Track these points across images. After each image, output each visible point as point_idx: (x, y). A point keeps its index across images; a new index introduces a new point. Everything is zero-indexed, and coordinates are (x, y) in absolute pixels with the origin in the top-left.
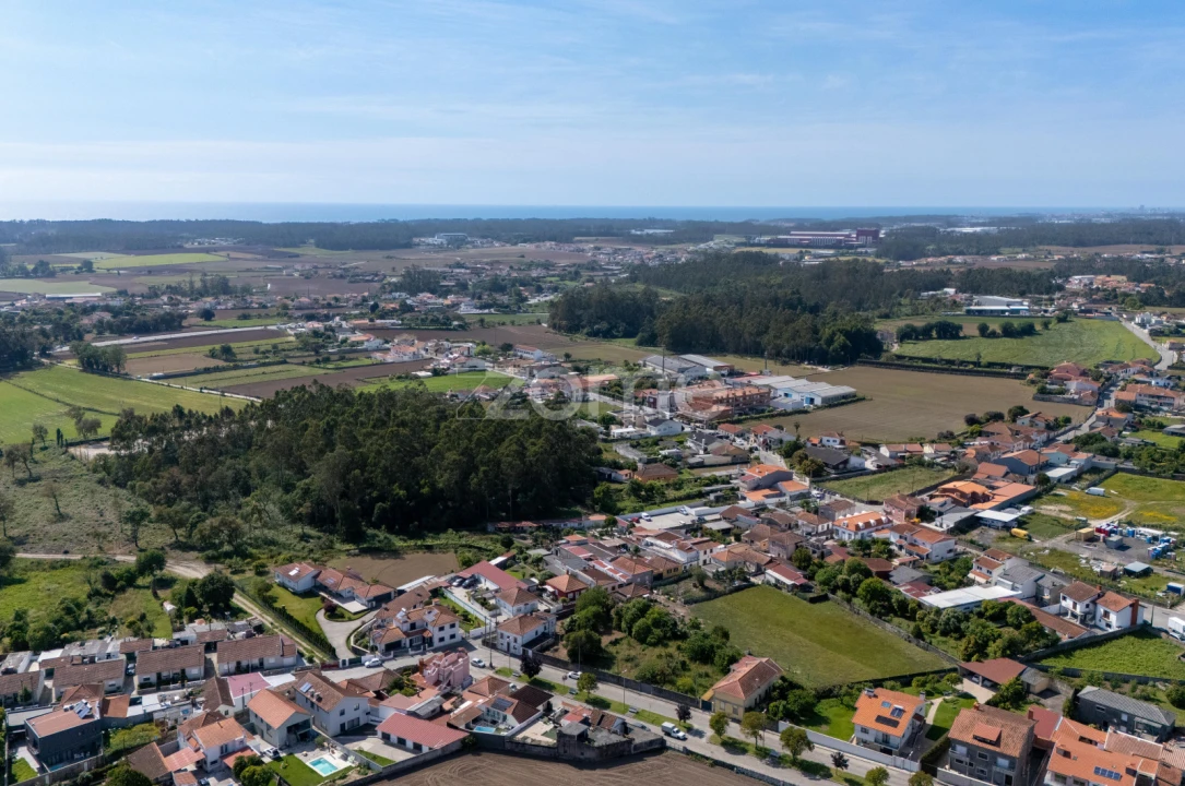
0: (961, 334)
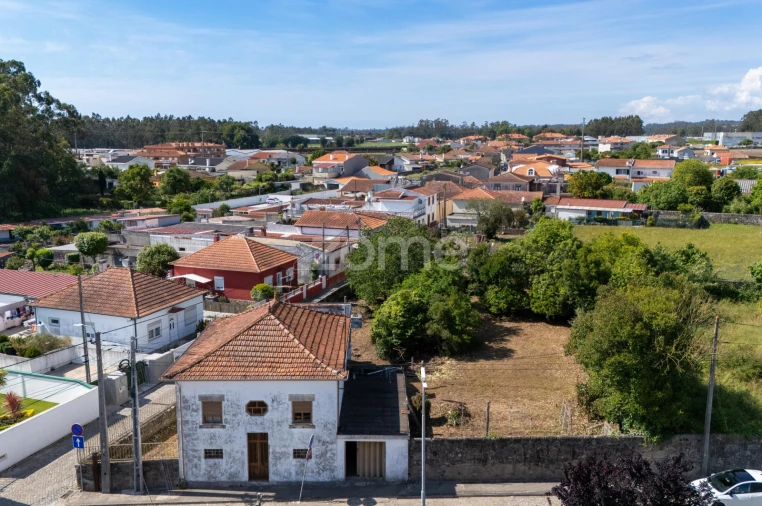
0: (309, 146)
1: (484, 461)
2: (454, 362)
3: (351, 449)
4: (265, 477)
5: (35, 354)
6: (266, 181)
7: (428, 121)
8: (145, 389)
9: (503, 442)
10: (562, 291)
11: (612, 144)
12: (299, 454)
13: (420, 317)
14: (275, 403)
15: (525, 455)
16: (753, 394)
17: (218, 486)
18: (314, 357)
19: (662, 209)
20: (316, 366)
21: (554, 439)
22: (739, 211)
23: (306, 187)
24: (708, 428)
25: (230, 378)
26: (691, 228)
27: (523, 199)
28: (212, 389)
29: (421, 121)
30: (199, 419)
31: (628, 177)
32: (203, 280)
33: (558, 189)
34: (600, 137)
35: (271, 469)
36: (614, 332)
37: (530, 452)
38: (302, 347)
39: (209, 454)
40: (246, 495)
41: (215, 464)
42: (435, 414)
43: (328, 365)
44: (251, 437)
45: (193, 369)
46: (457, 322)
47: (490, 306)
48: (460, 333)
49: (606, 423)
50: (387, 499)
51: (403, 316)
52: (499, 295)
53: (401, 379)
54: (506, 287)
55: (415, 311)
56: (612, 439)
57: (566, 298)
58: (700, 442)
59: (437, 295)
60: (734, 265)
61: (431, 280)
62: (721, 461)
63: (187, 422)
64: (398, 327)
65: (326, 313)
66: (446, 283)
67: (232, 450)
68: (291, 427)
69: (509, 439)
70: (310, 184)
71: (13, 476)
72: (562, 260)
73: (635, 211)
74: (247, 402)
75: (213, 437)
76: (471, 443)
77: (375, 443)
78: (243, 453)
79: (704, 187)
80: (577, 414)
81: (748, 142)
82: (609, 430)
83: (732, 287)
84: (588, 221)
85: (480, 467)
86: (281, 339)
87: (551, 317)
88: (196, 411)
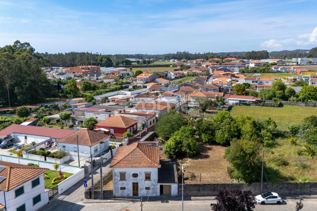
0: (132, 64)
1: (199, 190)
2: (191, 160)
3: (161, 187)
4: (137, 195)
5: (61, 158)
6: (119, 85)
7: (180, 52)
8: (95, 168)
9: (204, 185)
10: (226, 136)
11: (255, 63)
12: (147, 188)
13: (180, 145)
14: (140, 174)
15: (211, 188)
16: (280, 170)
17: (124, 197)
18: (151, 161)
19: (267, 99)
20: (151, 163)
21: (219, 184)
22: (294, 101)
23: (135, 88)
24: (262, 181)
25: (128, 167)
26: (276, 107)
27: (216, 96)
28: (123, 170)
29: (178, 52)
30: (119, 178)
31: (257, 84)
32: (107, 130)
33: (230, 90)
34: (250, 60)
35: (139, 193)
36: (235, 154)
37: (212, 188)
38: (147, 158)
39: (122, 188)
40: (132, 200)
41: (123, 191)
42: (185, 176)
43: (155, 163)
44: (133, 183)
45: (117, 164)
46: (192, 147)
47: (203, 140)
48: (192, 151)
49: (234, 179)
50: (172, 201)
51: (175, 145)
52: (206, 137)
53: (175, 166)
54: (208, 134)
55: (178, 143)
56: (235, 184)
57: (227, 138)
58: (260, 184)
59: (185, 138)
60: (288, 123)
61: (183, 133)
62: (266, 190)
63: (116, 179)
64: (173, 149)
65: (152, 146)
66: (188, 134)
67: (128, 187)
68: (145, 181)
69: (206, 184)
70: (136, 86)
71: (65, 195)
72: (226, 125)
73: (257, 100)
74: (133, 174)
75: (123, 184)
76: (195, 185)
77: (168, 185)
78: (131, 188)
79: (282, 91)
80: (227, 176)
81: (310, 62)
82: (235, 182)
83: (282, 133)
84: (239, 104)
85: (198, 192)
86: (141, 155)
87: (222, 144)
88: (118, 176)
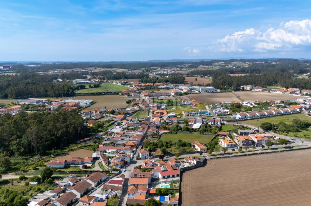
0: (85, 88)
11: (174, 93)
12: (148, 157)
16: (170, 152)
19: (172, 131)
22: (181, 131)
23: (119, 124)
24: (167, 154)
26: (175, 134)
27: (156, 130)
42: (153, 155)
43: (148, 153)
44: (145, 156)
46: (153, 149)
52: (156, 146)
53: (151, 153)
55: (150, 148)
66: (152, 146)
69: (157, 156)
73: (169, 132)
79: (177, 128)
80: (161, 154)
84: (164, 133)
87: (159, 148)
